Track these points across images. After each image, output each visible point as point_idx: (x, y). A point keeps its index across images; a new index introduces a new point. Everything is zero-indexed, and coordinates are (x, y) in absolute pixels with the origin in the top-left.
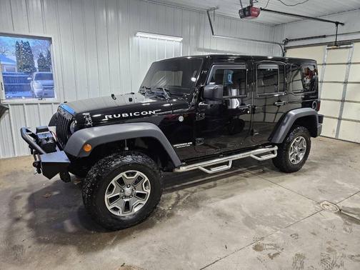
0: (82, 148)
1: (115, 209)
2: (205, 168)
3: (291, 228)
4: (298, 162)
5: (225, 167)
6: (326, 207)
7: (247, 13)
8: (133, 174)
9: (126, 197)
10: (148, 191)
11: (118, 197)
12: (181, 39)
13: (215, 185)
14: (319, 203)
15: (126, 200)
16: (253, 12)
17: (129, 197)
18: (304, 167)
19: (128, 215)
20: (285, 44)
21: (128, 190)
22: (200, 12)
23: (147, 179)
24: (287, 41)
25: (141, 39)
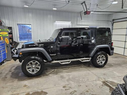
0: (20, 53)
1: (30, 71)
2: (61, 62)
3: (81, 84)
4: (102, 64)
5: (68, 63)
6: (101, 80)
7: (85, 13)
8: (35, 62)
9: (33, 68)
10: (40, 67)
11: (30, 67)
12: (70, 22)
13: (68, 69)
14: (99, 78)
15: (33, 69)
16: (88, 13)
17: (34, 68)
18: (105, 66)
19: (33, 73)
20: (113, 21)
21: (34, 66)
22: (78, 13)
23: (39, 63)
24: (113, 20)
25: (57, 23)
